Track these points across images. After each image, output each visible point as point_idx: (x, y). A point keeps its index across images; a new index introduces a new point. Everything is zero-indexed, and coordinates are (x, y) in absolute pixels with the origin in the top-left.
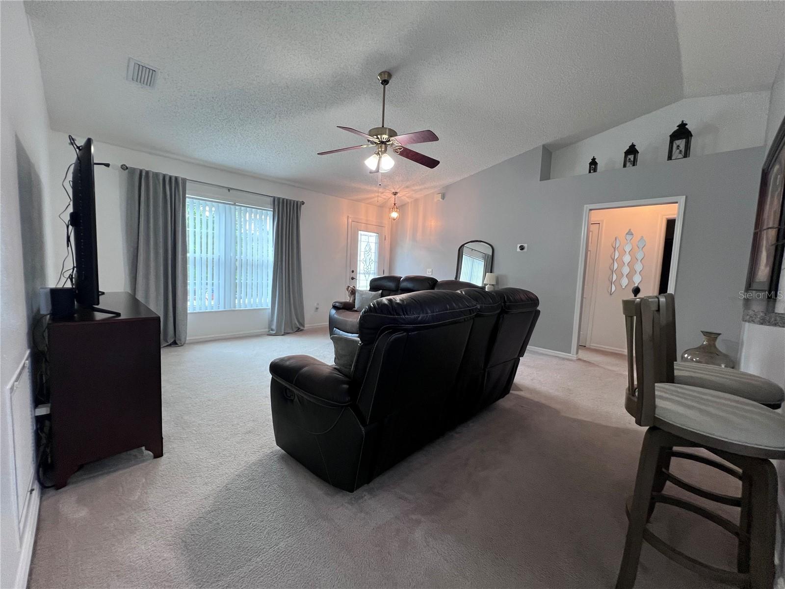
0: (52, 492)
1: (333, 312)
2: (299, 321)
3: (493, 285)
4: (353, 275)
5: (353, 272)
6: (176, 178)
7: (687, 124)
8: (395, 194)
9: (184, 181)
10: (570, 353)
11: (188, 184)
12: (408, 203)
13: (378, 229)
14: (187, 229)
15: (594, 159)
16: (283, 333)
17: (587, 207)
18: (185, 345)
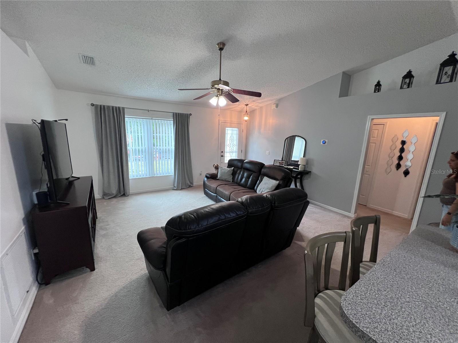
0: (43, 287)
1: (206, 179)
2: (190, 182)
3: (304, 165)
4: (222, 154)
5: (222, 152)
6: (119, 108)
7: (456, 55)
8: (247, 105)
9: (123, 108)
10: (350, 212)
11: (126, 110)
12: (257, 109)
13: (238, 125)
14: (127, 134)
15: (379, 82)
16: (180, 189)
17: (370, 117)
18: (129, 196)
